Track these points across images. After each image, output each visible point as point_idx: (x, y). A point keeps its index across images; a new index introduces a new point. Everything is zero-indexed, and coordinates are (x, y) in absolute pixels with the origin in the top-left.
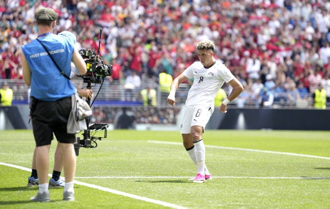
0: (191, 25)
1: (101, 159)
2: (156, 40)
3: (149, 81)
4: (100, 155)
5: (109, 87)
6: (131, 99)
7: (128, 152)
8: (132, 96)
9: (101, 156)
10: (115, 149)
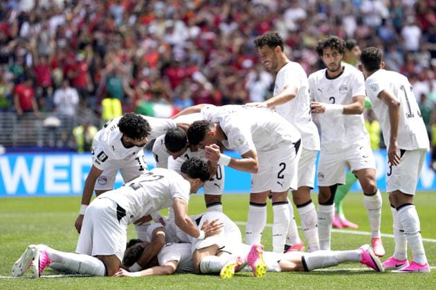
0: (157, 18)
1: (8, 246)
2: (94, 43)
3: (86, 113)
4: (6, 240)
5: (17, 123)
6: (56, 142)
7: (53, 232)
8: (57, 139)
9: (8, 240)
10: (32, 227)
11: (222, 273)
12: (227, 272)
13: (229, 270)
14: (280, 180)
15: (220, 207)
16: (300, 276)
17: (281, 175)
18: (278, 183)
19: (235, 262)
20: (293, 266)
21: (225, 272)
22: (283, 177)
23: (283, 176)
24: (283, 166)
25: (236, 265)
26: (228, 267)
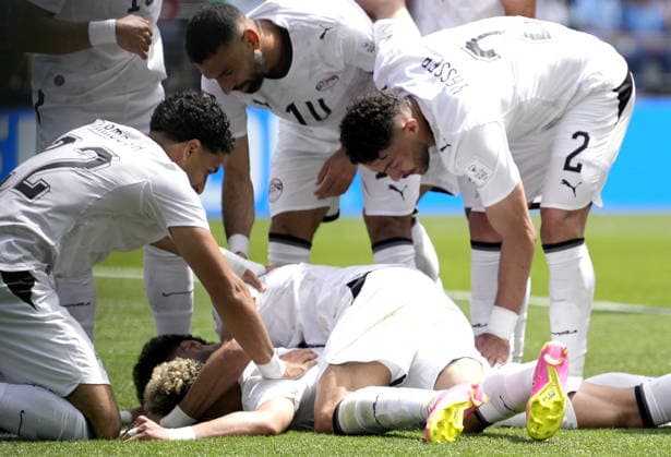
11: (432, 425)
12: (446, 425)
13: (451, 419)
14: (570, 176)
15: (408, 250)
16: (631, 439)
17: (573, 164)
18: (565, 182)
19: (465, 399)
20: (609, 411)
21: (440, 424)
22: (578, 169)
23: (580, 166)
24: (581, 139)
25: (467, 407)
26: (448, 411)
